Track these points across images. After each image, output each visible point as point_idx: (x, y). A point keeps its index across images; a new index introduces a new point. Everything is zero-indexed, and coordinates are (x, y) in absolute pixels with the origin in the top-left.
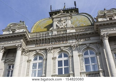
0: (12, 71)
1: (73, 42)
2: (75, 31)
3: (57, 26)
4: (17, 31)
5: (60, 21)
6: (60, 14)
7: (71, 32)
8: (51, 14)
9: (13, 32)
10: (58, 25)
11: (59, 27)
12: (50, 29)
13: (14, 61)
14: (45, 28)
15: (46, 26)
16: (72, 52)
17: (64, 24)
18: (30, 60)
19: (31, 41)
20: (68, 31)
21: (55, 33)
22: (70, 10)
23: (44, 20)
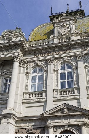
0: (9, 85)
2: (80, 38)
3: (59, 32)
4: (13, 40)
5: (63, 26)
6: (62, 18)
7: (75, 39)
8: (52, 18)
9: (8, 41)
10: (60, 31)
11: (61, 34)
12: (51, 36)
13: (11, 73)
14: (45, 35)
15: (46, 32)
16: (77, 63)
17: (67, 30)
18: (29, 73)
19: (29, 51)
20: (72, 38)
21: (56, 41)
22: (73, 12)
23: (44, 26)
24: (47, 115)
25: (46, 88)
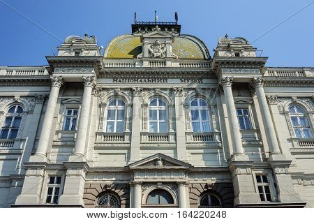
1: (175, 83)
2: (179, 66)
3: (150, 52)
4: (84, 53)
5: (155, 44)
6: (156, 32)
7: (172, 66)
9: (76, 53)
10: (151, 50)
11: (153, 55)
12: (138, 56)
13: (80, 102)
14: (130, 53)
15: (131, 50)
17: (161, 51)
18: (105, 105)
19: (107, 73)
20: (169, 64)
21: (146, 64)
24: (134, 167)
25: (130, 129)
